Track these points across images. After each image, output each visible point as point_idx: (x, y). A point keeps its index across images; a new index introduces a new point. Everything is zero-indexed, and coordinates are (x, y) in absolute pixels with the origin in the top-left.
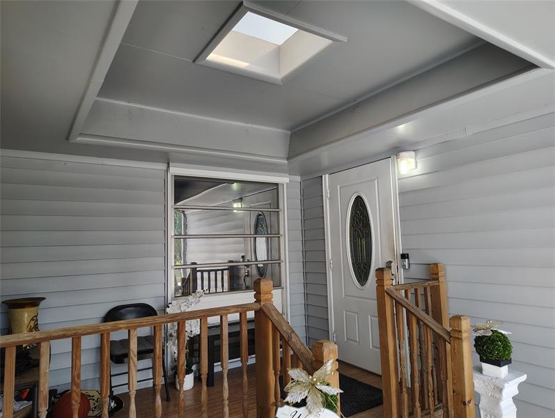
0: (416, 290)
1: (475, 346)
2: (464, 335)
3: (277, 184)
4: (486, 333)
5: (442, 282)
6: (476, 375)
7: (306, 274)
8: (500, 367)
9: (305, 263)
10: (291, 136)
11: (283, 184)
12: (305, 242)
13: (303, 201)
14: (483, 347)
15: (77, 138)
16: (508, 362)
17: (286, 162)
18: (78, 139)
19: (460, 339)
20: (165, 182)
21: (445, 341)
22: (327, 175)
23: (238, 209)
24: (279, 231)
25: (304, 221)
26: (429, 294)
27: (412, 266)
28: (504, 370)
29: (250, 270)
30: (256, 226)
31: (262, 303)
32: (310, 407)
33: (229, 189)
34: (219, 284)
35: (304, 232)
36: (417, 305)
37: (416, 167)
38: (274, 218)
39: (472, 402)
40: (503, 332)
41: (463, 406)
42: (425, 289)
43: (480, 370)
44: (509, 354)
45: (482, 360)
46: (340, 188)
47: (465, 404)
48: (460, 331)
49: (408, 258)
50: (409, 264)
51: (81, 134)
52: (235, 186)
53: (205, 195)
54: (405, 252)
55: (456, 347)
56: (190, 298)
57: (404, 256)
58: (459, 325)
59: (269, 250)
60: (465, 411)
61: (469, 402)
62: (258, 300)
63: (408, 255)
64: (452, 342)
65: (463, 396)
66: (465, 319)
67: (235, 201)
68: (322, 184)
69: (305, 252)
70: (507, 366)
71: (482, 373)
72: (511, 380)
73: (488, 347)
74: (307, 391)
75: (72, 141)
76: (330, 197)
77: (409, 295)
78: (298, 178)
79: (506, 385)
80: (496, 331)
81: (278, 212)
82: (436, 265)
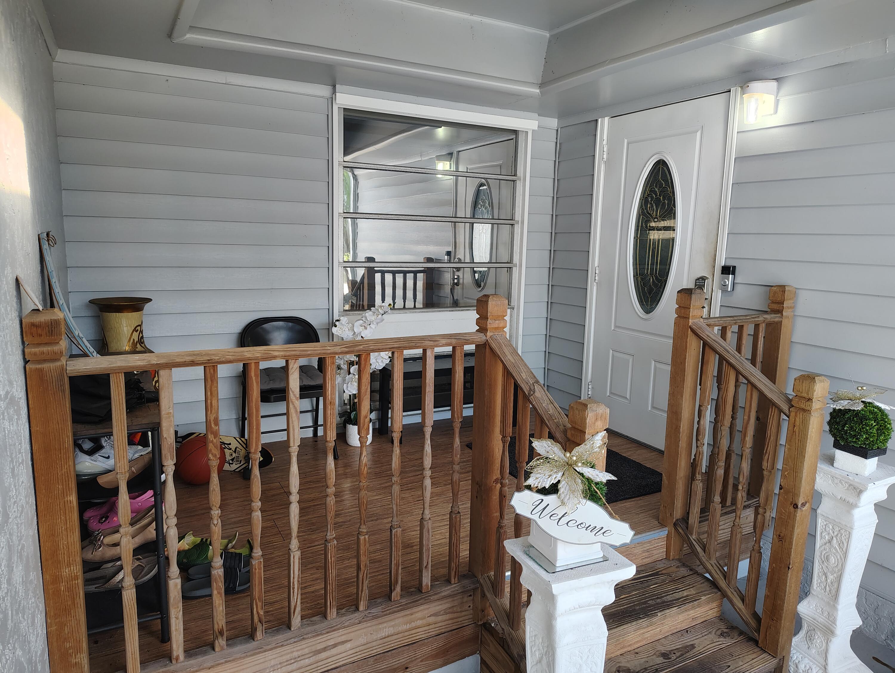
0: (741, 328)
1: (829, 423)
2: (816, 405)
3: (515, 132)
4: (852, 405)
5: (787, 317)
6: (823, 467)
7: (552, 287)
8: (866, 458)
9: (552, 270)
10: (550, 41)
11: (527, 132)
12: (555, 235)
13: (558, 163)
14: (844, 426)
15: (185, 35)
16: (881, 452)
17: (538, 91)
18: (188, 36)
19: (807, 411)
20: (329, 118)
21: (781, 411)
22: (607, 119)
23: (445, 173)
24: (513, 215)
25: (557, 199)
26: (761, 335)
27: (738, 288)
28: (872, 463)
29: (461, 277)
30: (475, 204)
31: (489, 334)
32: (563, 496)
33: (430, 136)
34: (410, 294)
35: (555, 217)
36: (739, 349)
37: (776, 112)
38: (505, 192)
39: (807, 505)
40: (883, 406)
41: (792, 508)
42: (757, 326)
43: (831, 460)
44: (886, 440)
45: (837, 445)
46: (628, 144)
47: (796, 506)
48: (810, 400)
49: (734, 273)
50: (734, 284)
51: (193, 28)
52: (441, 132)
53: (390, 145)
54: (730, 263)
55: (797, 423)
56: (368, 314)
57: (727, 270)
58: (810, 390)
59: (494, 246)
60: (795, 516)
61: (803, 505)
62: (483, 329)
63: (734, 267)
64: (793, 414)
65: (796, 495)
66: (821, 381)
67: (439, 158)
68: (595, 135)
69: (553, 253)
70: (877, 457)
71: (832, 465)
72: (879, 479)
73: (852, 428)
74: (560, 474)
75: (177, 40)
76: (608, 159)
77: (729, 334)
78: (553, 123)
79: (871, 485)
80: (869, 403)
81: (514, 181)
82: (782, 288)
